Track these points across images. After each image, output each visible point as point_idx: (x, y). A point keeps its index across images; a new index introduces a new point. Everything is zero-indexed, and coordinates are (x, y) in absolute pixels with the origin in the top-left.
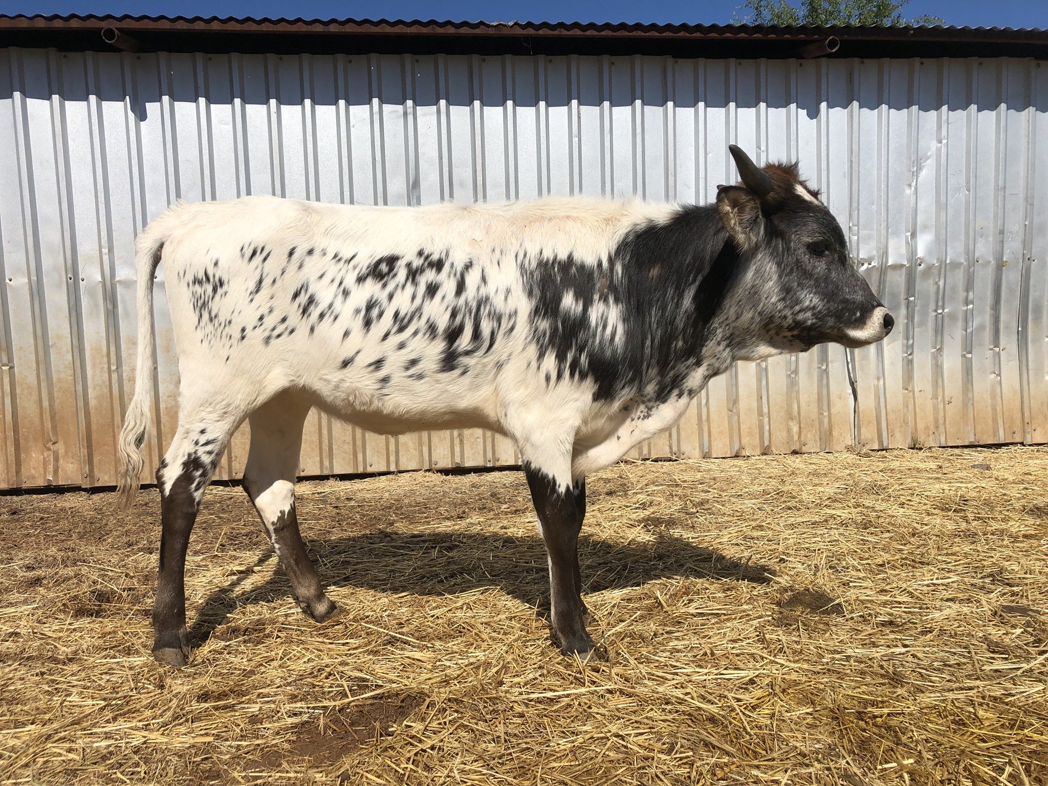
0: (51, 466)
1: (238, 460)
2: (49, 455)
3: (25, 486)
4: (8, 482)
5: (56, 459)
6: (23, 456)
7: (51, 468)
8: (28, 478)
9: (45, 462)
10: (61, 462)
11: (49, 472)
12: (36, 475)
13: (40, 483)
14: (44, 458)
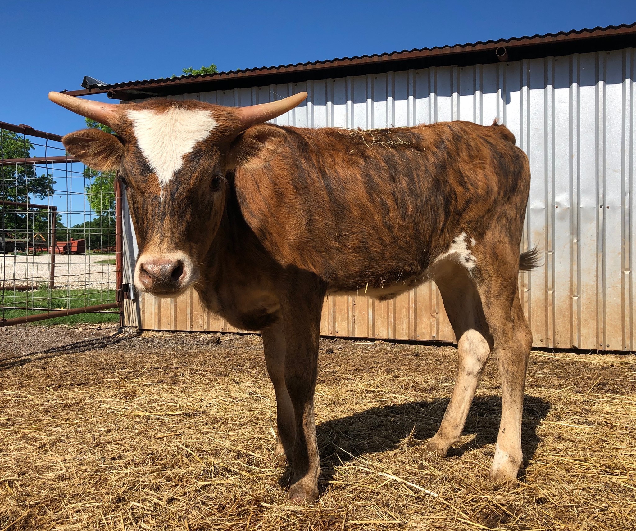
0: (435, 328)
1: (559, 334)
2: (434, 321)
3: (418, 339)
4: (409, 335)
5: (438, 324)
6: (418, 320)
7: (435, 329)
8: (420, 334)
9: (431, 325)
10: (441, 326)
11: (434, 331)
12: (425, 333)
13: (428, 338)
14: (431, 323)
